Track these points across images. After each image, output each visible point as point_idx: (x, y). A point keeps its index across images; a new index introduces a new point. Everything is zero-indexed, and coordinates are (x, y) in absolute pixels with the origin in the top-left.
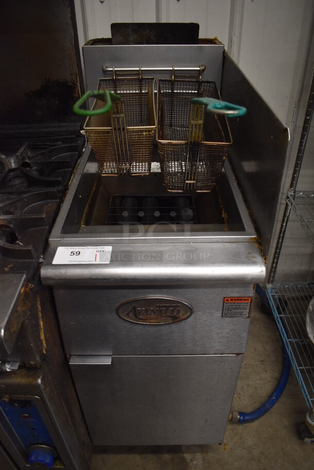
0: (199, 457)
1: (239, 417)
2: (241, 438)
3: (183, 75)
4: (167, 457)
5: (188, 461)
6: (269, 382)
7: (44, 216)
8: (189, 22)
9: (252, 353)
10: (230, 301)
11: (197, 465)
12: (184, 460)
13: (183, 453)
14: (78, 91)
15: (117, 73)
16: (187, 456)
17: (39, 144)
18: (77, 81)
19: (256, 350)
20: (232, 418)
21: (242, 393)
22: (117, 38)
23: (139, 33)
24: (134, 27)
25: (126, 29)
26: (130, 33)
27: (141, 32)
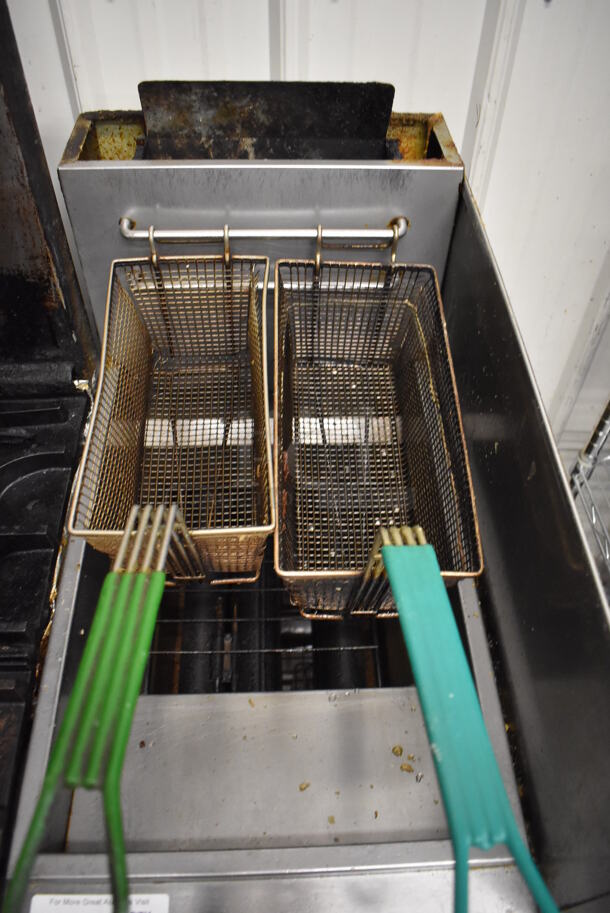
8: (364, 80)
14: (57, 295)
18: (50, 274)
22: (159, 115)
23: (221, 104)
24: (207, 91)
25: (183, 97)
26: (197, 105)
27: (226, 104)
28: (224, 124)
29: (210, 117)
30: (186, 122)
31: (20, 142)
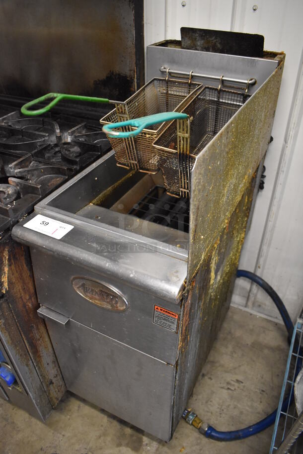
0: (155, 445)
1: (207, 429)
2: (201, 450)
3: (232, 85)
4: (128, 431)
5: (143, 443)
6: (259, 413)
7: (39, 187)
8: (253, 34)
9: (257, 378)
10: (159, 310)
11: (149, 451)
12: (140, 441)
13: (143, 435)
14: (135, 85)
15: (172, 75)
16: (145, 440)
17: (94, 126)
18: (134, 77)
19: (262, 378)
20: (200, 427)
21: (225, 410)
22: (186, 41)
23: (206, 38)
24: (201, 33)
25: (194, 34)
26: (198, 38)
27: (207, 38)
28: (207, 47)
29: (202, 43)
30: (194, 44)
31: (135, 29)
